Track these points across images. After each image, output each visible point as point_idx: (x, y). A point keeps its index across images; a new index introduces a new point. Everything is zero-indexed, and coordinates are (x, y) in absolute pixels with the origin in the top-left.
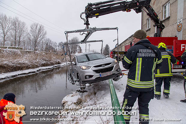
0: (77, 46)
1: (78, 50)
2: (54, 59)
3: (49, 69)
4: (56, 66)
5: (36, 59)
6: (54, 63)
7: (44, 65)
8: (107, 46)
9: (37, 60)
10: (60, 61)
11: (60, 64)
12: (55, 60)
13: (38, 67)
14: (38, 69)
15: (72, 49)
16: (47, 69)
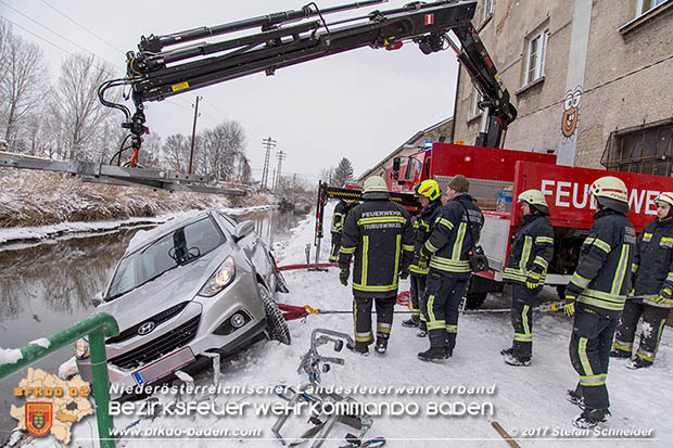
0: (234, 153)
1: (236, 171)
2: (129, 195)
3: (100, 230)
4: (131, 224)
5: (50, 191)
6: (127, 209)
7: (81, 216)
8: (345, 163)
9: (56, 196)
10: (153, 205)
11: (153, 216)
12: (134, 202)
13: (55, 220)
14: (52, 229)
15: (214, 164)
16: (93, 231)
